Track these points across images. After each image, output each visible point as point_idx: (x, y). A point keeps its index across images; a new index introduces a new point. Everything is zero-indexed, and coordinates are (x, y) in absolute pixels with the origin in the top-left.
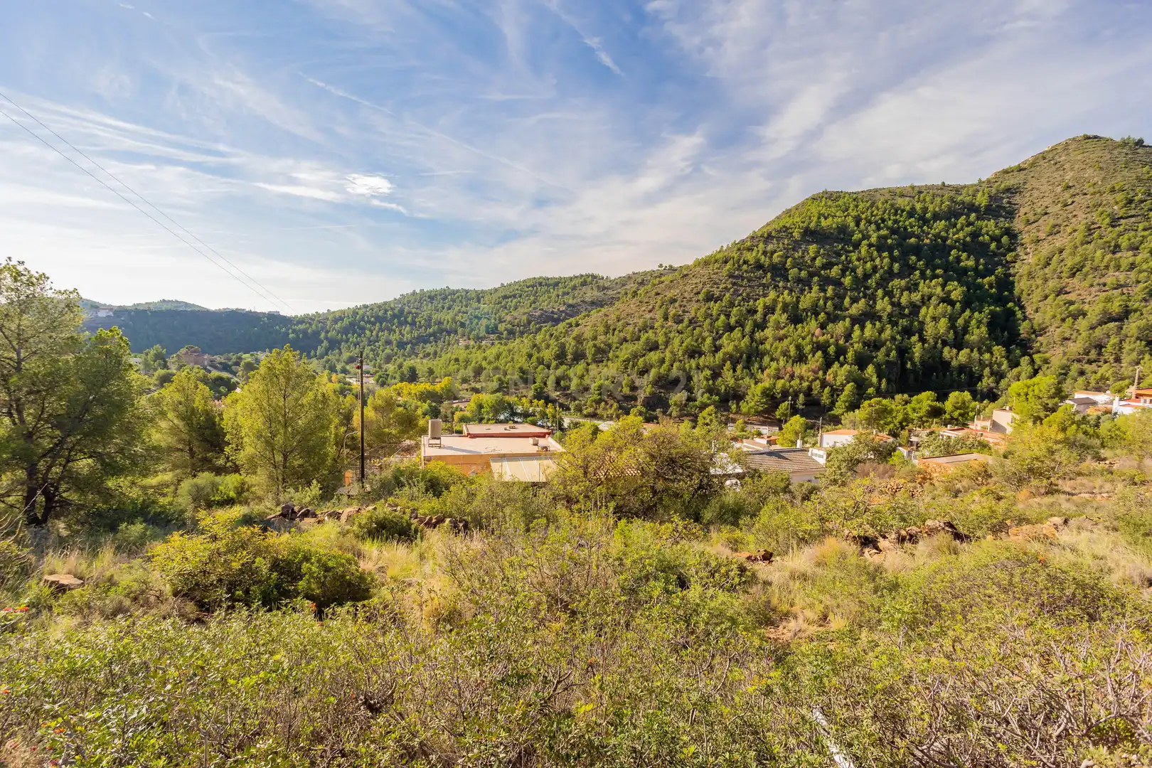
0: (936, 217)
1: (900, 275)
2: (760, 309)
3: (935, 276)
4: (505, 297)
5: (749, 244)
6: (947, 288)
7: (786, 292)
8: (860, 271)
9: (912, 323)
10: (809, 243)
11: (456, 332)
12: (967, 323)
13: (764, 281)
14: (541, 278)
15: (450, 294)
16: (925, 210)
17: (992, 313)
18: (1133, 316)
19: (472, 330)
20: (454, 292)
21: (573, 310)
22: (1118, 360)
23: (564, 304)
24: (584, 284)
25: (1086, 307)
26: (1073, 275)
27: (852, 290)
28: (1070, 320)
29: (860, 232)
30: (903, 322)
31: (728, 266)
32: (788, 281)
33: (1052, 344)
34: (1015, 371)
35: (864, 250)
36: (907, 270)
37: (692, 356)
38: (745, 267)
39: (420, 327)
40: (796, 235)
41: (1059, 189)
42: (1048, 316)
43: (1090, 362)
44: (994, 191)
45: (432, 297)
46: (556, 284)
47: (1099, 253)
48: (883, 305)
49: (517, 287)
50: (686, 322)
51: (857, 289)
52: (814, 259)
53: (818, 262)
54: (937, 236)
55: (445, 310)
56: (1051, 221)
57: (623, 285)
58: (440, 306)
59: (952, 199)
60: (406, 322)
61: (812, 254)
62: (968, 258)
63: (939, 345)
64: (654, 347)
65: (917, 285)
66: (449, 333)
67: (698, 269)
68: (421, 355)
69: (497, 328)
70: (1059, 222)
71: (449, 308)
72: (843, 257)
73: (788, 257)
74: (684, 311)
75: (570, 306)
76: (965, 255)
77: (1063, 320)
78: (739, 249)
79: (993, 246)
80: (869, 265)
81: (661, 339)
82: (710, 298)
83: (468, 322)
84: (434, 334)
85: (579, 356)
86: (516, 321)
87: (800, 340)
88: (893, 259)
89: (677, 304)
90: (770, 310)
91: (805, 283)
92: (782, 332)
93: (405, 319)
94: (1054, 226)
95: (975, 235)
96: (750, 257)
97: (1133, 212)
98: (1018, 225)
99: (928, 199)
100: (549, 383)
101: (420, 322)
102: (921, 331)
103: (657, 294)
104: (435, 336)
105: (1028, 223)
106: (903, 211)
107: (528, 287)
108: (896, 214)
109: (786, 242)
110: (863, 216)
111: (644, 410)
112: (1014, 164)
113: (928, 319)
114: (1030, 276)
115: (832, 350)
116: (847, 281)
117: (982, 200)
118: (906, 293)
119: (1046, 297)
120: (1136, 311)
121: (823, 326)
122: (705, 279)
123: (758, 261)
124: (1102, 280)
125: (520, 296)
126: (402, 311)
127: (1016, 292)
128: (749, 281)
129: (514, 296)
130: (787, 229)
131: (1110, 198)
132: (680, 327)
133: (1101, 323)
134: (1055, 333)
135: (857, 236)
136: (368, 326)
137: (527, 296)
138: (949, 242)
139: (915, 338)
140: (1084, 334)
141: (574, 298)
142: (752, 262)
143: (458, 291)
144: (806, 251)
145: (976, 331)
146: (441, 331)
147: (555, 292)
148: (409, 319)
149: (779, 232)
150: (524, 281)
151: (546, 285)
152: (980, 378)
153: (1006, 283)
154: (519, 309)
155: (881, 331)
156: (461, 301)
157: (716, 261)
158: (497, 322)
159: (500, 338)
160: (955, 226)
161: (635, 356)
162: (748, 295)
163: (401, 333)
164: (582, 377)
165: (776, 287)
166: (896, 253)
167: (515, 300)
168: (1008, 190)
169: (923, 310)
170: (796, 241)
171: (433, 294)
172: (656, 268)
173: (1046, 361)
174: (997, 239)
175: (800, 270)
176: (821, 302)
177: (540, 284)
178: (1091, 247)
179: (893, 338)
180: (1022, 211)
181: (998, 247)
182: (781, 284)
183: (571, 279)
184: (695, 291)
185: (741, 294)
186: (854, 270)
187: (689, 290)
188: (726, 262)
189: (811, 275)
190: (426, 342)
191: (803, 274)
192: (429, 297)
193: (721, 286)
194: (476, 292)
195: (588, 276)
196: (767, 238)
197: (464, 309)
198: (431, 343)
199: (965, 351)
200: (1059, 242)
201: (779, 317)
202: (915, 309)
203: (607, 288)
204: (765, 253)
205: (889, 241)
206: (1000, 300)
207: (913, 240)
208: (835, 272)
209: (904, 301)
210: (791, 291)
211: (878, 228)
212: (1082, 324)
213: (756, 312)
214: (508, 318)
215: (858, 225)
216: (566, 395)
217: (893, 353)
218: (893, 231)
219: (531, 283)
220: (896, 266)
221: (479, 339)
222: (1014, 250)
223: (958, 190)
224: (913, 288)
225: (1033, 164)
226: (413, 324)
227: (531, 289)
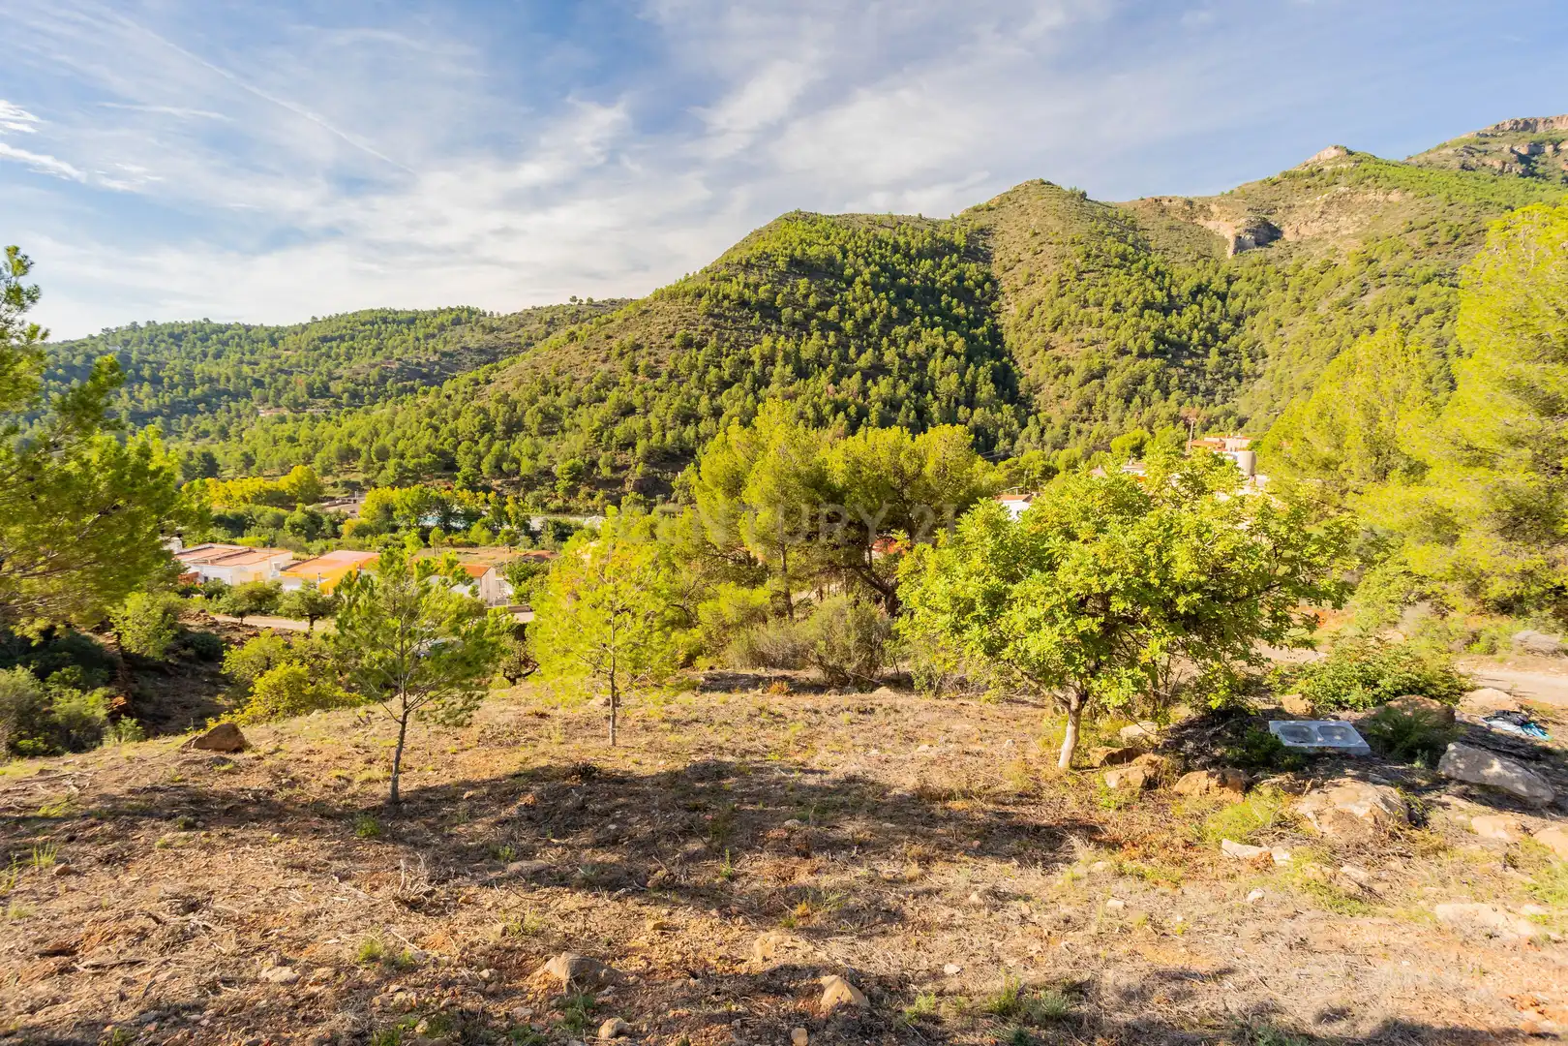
0: (921, 255)
1: (900, 322)
2: (756, 358)
3: (933, 326)
4: (325, 339)
5: (724, 272)
6: (949, 339)
7: (782, 338)
8: (859, 314)
9: (922, 378)
10: (797, 276)
11: (248, 395)
12: (975, 378)
13: (753, 323)
14: (383, 310)
15: (214, 332)
16: (908, 244)
17: (993, 367)
18: (1110, 374)
19: (279, 393)
20: (221, 330)
21: (451, 362)
22: (1105, 418)
23: (435, 352)
24: (457, 322)
25: (1071, 364)
26: (1055, 329)
27: (853, 337)
28: (1062, 376)
29: (851, 266)
30: (914, 377)
31: (705, 301)
32: (781, 323)
33: (1049, 403)
34: (1025, 432)
35: (858, 288)
36: (906, 316)
37: (685, 423)
38: (726, 303)
39: (173, 386)
40: (781, 264)
41: (1027, 235)
42: (1042, 373)
43: (1084, 421)
44: (969, 231)
45: (177, 335)
46: (411, 321)
47: (1073, 307)
48: (890, 355)
49: (343, 324)
50: (664, 377)
51: (858, 337)
52: (806, 296)
53: (812, 301)
54: (925, 276)
55: (210, 358)
56: (1026, 270)
57: (522, 326)
58: (198, 351)
59: (932, 235)
60: (141, 380)
61: (802, 290)
62: (959, 306)
63: (953, 404)
64: (629, 411)
65: (918, 333)
66: (235, 396)
67: (661, 304)
68: (189, 435)
69: (327, 389)
70: (1032, 271)
71: (218, 355)
72: (838, 296)
73: (776, 294)
74: (657, 361)
75: (444, 354)
76: (955, 301)
77: (1056, 377)
78: (713, 279)
79: (978, 292)
80: (867, 307)
81: (637, 401)
82: (688, 344)
83: (267, 380)
84: (203, 399)
85: (514, 427)
86: (361, 378)
87: (816, 399)
88: (892, 303)
89: (644, 351)
90: (769, 360)
91: (801, 327)
92: (791, 389)
93: (137, 371)
94: (1030, 275)
95: (960, 278)
96: (733, 289)
97: (1091, 267)
98: (996, 271)
99: (909, 232)
100: (485, 467)
101: (171, 378)
102: (932, 388)
103: (609, 337)
104: (210, 402)
105: (1006, 270)
106: (887, 244)
107: (363, 325)
108: (880, 248)
109: (770, 273)
110: (848, 247)
111: (641, 497)
112: (983, 202)
113: (938, 375)
114: (1018, 329)
115: (852, 410)
116: (848, 325)
117: (960, 240)
118: (911, 343)
119: (1035, 352)
120: (1111, 368)
121: (835, 381)
122: (675, 317)
123: (741, 295)
124: (1079, 336)
125: (352, 338)
126: (125, 358)
127: (1007, 346)
128: (734, 322)
129: (342, 338)
130: (768, 256)
131: (1071, 250)
132: (659, 382)
133: (1087, 381)
134: (1050, 390)
135: (849, 271)
136: (52, 383)
137: (364, 338)
138: (938, 285)
139: (930, 396)
140: (1076, 392)
141: (446, 342)
142: (734, 296)
143: (228, 327)
144: (795, 286)
145: (985, 389)
146: (219, 393)
147: (412, 335)
148: (146, 372)
149: (759, 258)
150: (355, 314)
151: (394, 321)
152: (995, 441)
153: (995, 335)
154: (355, 358)
155: (895, 387)
156: (238, 345)
157: (686, 294)
158: (325, 378)
159: (339, 406)
160: (939, 266)
161: (608, 424)
162: (737, 341)
163: (132, 398)
164: (533, 457)
165: (769, 331)
166: (892, 294)
167: (344, 346)
168: (981, 231)
169: (931, 364)
170: (781, 273)
171: (177, 331)
172: (566, 302)
173: (1049, 421)
174: (980, 285)
175: (795, 310)
176: (826, 351)
177: (385, 321)
178: (1065, 299)
179: (908, 397)
180: (998, 256)
181: (983, 294)
182: (774, 327)
183: (434, 314)
184: (665, 334)
185: (728, 340)
186: (852, 313)
187: (656, 332)
188: (700, 296)
189: (808, 317)
190: (194, 412)
191: (798, 315)
192: (171, 335)
193: (701, 328)
194: (266, 329)
195: (462, 310)
196: (746, 266)
197: (247, 357)
198: (202, 413)
199: (978, 411)
200: (1037, 292)
201: (781, 370)
202: (923, 361)
203: (499, 329)
204: (747, 286)
205: (882, 280)
206: (997, 355)
207: (903, 280)
208: (832, 314)
209: (910, 352)
210: (788, 337)
211: (868, 264)
212: (1073, 380)
213: (752, 363)
214: (346, 374)
215: (845, 256)
216: (513, 483)
217: (913, 414)
218: (884, 268)
219: (368, 318)
220: (895, 309)
221: (297, 406)
222: (996, 299)
223: (935, 225)
224: (915, 336)
225: (1000, 205)
226: (156, 381)
227: (368, 327)
